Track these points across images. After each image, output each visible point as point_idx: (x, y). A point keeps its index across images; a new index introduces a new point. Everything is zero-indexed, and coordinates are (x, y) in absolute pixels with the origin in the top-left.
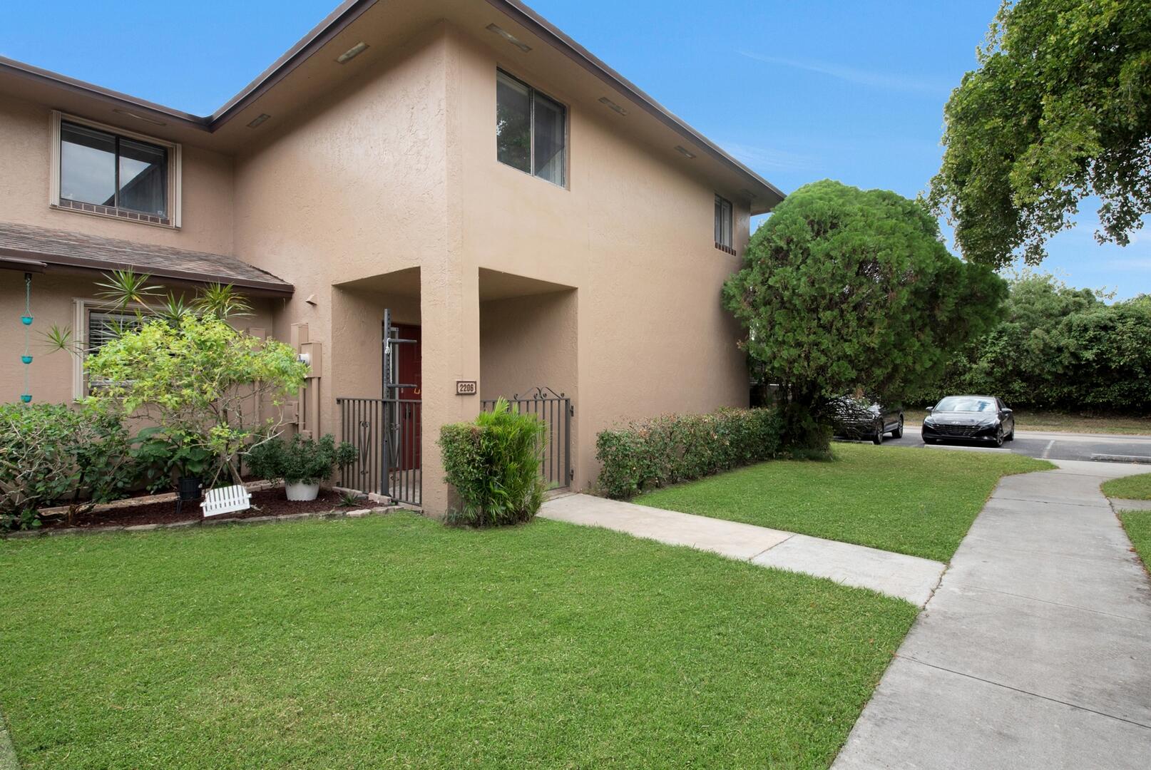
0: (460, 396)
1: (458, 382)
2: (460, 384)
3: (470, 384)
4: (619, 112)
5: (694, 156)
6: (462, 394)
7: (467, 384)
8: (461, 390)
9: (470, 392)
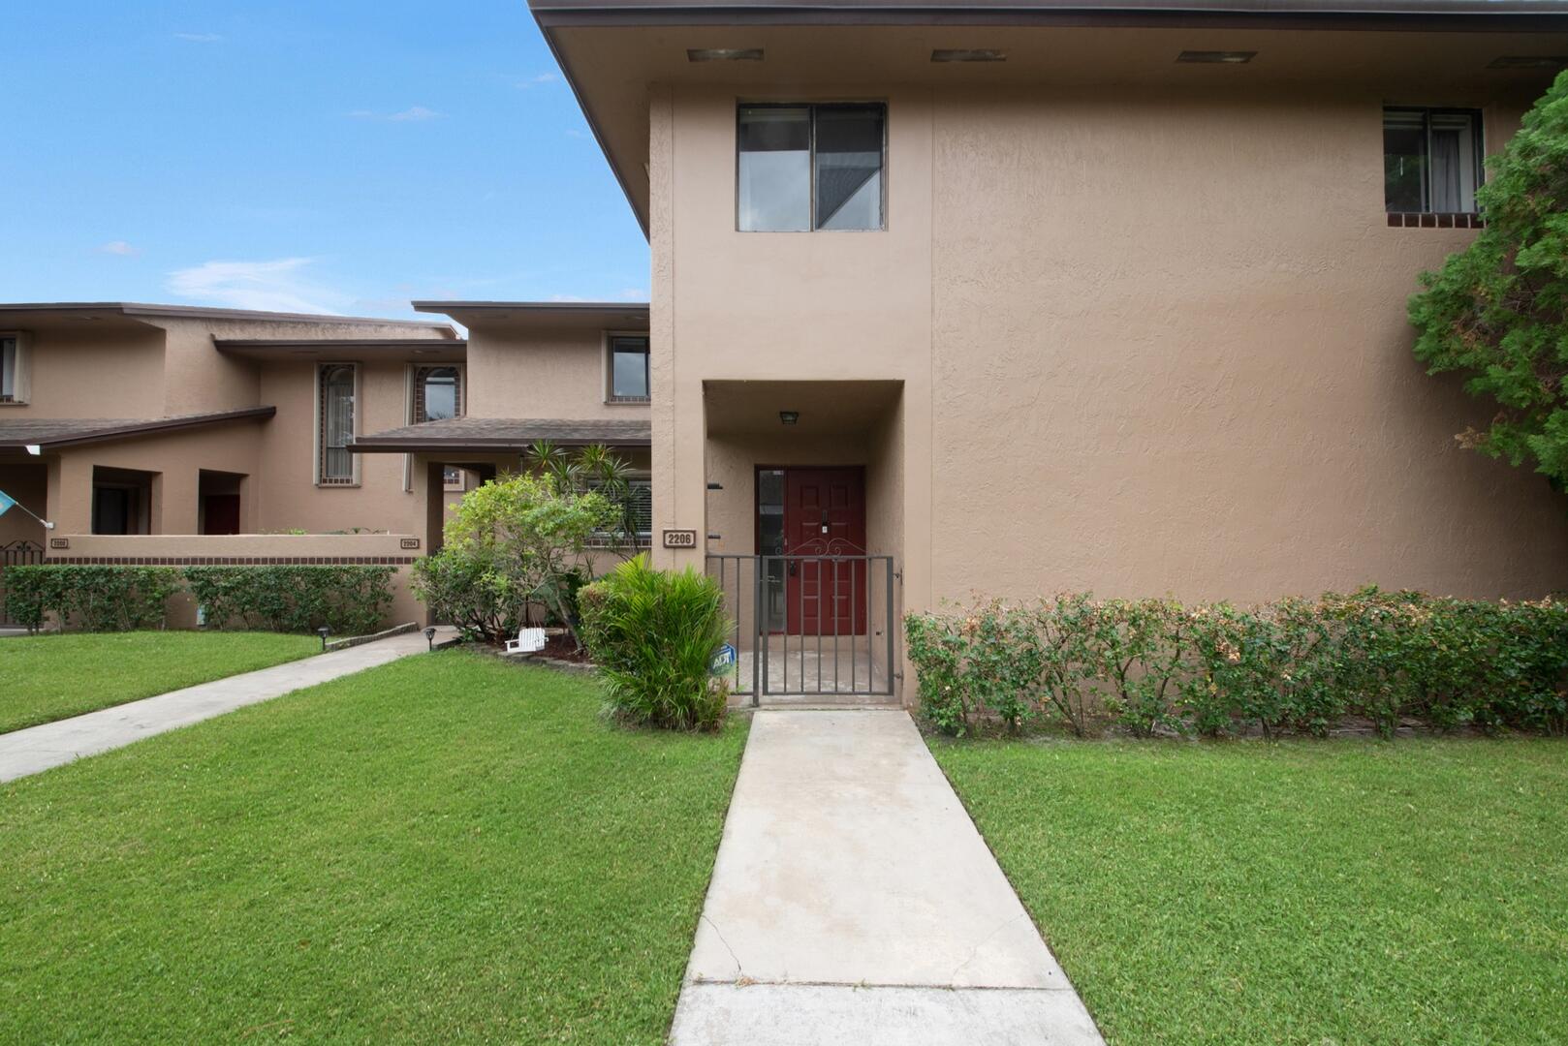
0: (671, 551)
1: (665, 532)
2: (667, 535)
3: (685, 534)
4: (987, 59)
5: (1248, 56)
6: (675, 548)
7: (680, 534)
8: (670, 542)
9: (685, 544)
